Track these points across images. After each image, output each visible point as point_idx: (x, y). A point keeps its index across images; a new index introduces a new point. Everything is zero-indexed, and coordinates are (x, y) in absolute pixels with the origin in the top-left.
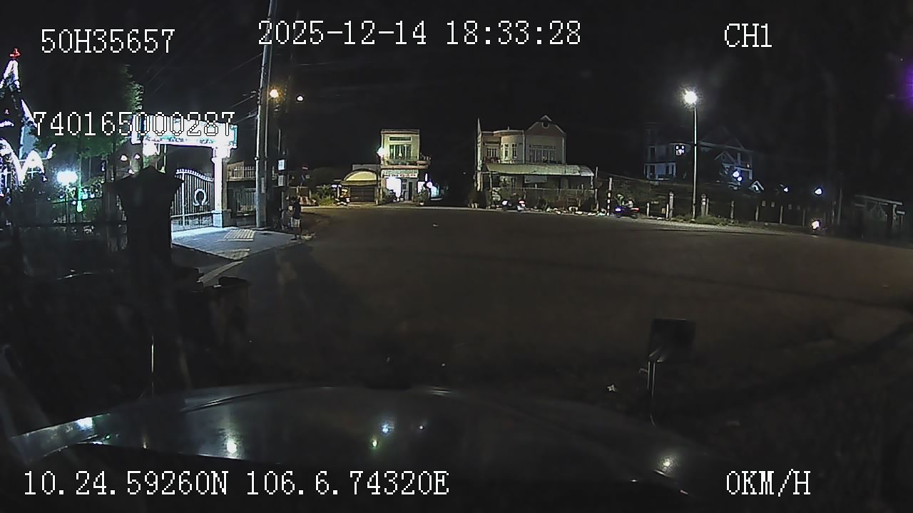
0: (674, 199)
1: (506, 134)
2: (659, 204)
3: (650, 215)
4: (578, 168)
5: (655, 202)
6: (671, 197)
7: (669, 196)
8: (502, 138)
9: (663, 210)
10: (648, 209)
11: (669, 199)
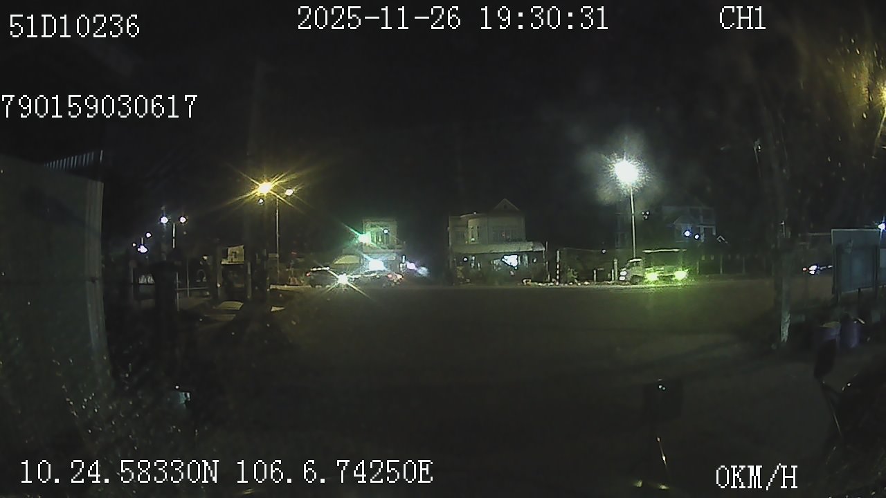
0: (618, 263)
1: (473, 218)
2: (604, 270)
3: (597, 281)
4: (532, 245)
5: (601, 269)
6: (616, 263)
7: (613, 262)
8: (470, 221)
9: (609, 275)
10: (595, 276)
11: (613, 265)
